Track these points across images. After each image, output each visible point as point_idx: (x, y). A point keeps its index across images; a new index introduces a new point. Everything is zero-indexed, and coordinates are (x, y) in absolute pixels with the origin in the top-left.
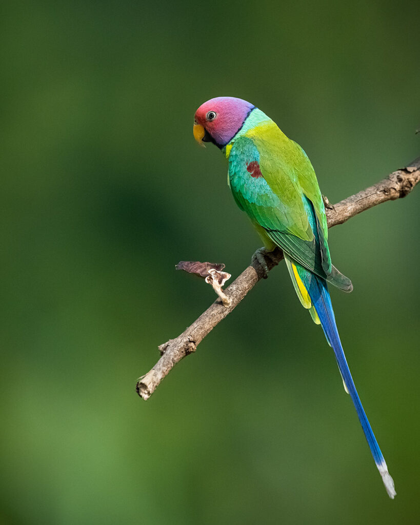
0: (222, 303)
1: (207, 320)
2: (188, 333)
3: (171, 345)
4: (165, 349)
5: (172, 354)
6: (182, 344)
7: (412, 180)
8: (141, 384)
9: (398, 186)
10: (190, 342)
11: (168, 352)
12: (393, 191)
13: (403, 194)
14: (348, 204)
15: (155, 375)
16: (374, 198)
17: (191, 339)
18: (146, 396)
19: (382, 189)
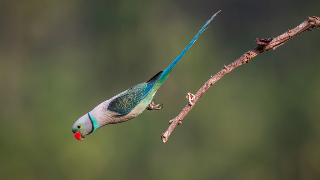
0: (190, 105)
1: (185, 112)
2: (179, 117)
3: (174, 121)
4: (172, 122)
5: (174, 125)
6: (177, 121)
7: (250, 57)
8: (164, 136)
9: (246, 60)
10: (180, 120)
11: (173, 124)
12: (245, 62)
13: (247, 62)
14: (231, 67)
15: (168, 133)
16: (239, 65)
17: (181, 120)
18: (164, 141)
19: (241, 61)
